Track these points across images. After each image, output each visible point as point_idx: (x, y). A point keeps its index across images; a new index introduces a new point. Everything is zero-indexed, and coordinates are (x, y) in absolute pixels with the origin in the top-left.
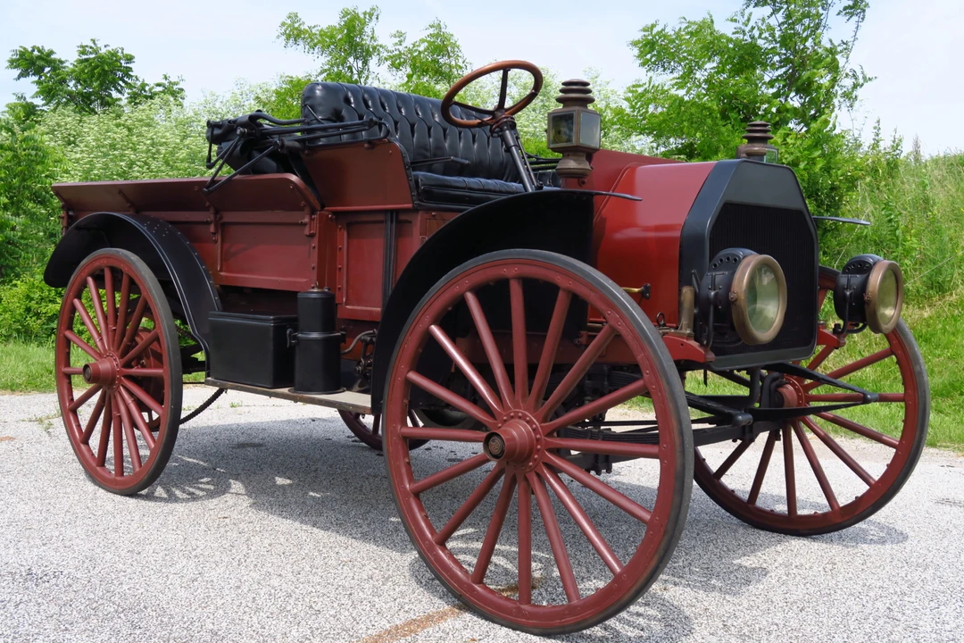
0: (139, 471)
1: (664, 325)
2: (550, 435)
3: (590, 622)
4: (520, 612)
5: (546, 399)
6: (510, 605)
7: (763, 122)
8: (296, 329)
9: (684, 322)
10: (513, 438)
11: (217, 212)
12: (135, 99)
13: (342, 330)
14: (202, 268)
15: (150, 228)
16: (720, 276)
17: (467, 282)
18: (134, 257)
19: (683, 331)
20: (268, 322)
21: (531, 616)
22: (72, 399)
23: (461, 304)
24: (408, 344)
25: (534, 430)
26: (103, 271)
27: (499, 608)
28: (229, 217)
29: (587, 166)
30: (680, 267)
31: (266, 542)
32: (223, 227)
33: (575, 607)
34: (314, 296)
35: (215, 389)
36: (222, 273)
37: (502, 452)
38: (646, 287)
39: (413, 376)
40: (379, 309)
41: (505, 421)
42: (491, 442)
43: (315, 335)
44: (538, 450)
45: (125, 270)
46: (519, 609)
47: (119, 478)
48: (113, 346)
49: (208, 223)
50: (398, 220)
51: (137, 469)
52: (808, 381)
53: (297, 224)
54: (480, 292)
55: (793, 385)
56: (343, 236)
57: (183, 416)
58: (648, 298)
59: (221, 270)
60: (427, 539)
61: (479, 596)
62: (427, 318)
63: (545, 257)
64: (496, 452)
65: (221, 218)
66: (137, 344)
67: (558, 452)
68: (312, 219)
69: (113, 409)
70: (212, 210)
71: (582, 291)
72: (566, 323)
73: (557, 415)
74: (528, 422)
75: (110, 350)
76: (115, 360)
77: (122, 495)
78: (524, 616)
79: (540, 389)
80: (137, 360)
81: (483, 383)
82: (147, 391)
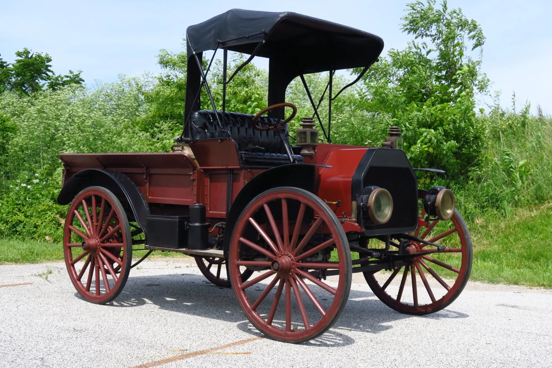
0: (110, 292)
1: (346, 217)
2: (298, 261)
3: (313, 336)
4: (286, 335)
5: (296, 247)
6: (282, 332)
7: (396, 127)
8: (189, 222)
9: (353, 216)
10: (283, 263)
11: (147, 169)
12: (53, 86)
13: (208, 222)
14: (140, 195)
15: (116, 177)
16: (364, 197)
17: (265, 200)
18: (108, 191)
19: (353, 219)
20: (176, 219)
21: (291, 336)
22: (72, 259)
23: (262, 209)
24: (240, 226)
25: (292, 260)
26: (91, 196)
27: (277, 334)
28: (153, 171)
29: (312, 152)
30: (352, 193)
31: (174, 319)
32: (150, 176)
33: (308, 330)
34: (197, 207)
35: (148, 251)
36: (149, 197)
37: (279, 268)
38: (339, 202)
39: (242, 239)
40: (225, 213)
41: (280, 257)
42: (274, 265)
43: (197, 224)
44: (293, 268)
45: (103, 197)
46: (286, 334)
47: (98, 296)
48: (96, 232)
49: (143, 174)
50: (233, 173)
51: (108, 292)
52: (421, 244)
53: (187, 175)
54: (270, 204)
55: (415, 245)
56: (207, 181)
57: (132, 265)
58: (340, 206)
59: (149, 196)
60: (248, 308)
61: (270, 330)
62: (248, 215)
63: (295, 190)
64: (276, 268)
65: (149, 171)
66: (108, 232)
67: (302, 269)
68: (194, 173)
69: (95, 263)
70: (145, 168)
71: (310, 204)
72: (304, 216)
73: (301, 254)
74: (289, 257)
75: (94, 234)
76: (97, 239)
77: (99, 304)
78: (288, 336)
79: (294, 243)
80: (108, 240)
81: (271, 241)
82: (112, 253)
